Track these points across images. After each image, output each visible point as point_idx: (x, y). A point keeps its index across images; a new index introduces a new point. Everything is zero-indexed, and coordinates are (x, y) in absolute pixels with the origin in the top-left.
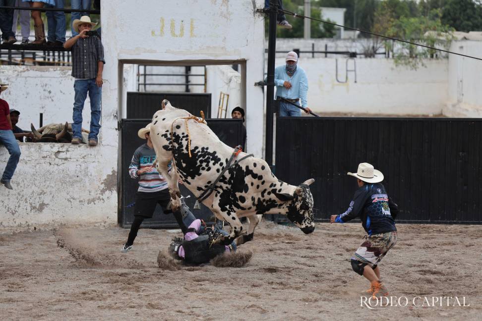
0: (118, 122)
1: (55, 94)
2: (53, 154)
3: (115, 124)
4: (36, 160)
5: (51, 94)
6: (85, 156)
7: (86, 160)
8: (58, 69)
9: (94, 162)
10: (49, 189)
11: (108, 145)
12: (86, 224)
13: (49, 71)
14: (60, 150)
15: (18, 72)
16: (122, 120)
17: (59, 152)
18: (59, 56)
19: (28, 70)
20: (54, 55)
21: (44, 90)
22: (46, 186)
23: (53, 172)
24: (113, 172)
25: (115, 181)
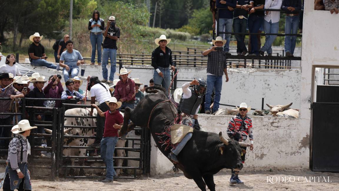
0: (311, 104)
1: (272, 86)
2: (270, 123)
3: (309, 106)
4: (259, 127)
5: (270, 86)
6: (290, 125)
7: (290, 128)
8: (275, 70)
9: (295, 129)
10: (267, 145)
11: (304, 119)
12: (289, 168)
13: (269, 72)
14: (274, 121)
16: (314, 103)
17: (273, 123)
18: (275, 62)
19: (256, 71)
20: (272, 62)
21: (265, 84)
22: (265, 143)
23: (269, 134)
24: (307, 135)
25: (308, 141)
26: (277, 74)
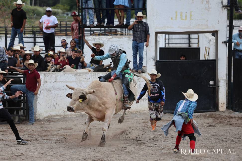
0: (155, 62)
3: (153, 63)
6: (139, 78)
7: (140, 80)
8: (127, 37)
9: (143, 81)
12: (140, 111)
13: (123, 38)
15: (108, 39)
16: (157, 61)
19: (113, 38)
20: (125, 31)
26: (129, 39)
